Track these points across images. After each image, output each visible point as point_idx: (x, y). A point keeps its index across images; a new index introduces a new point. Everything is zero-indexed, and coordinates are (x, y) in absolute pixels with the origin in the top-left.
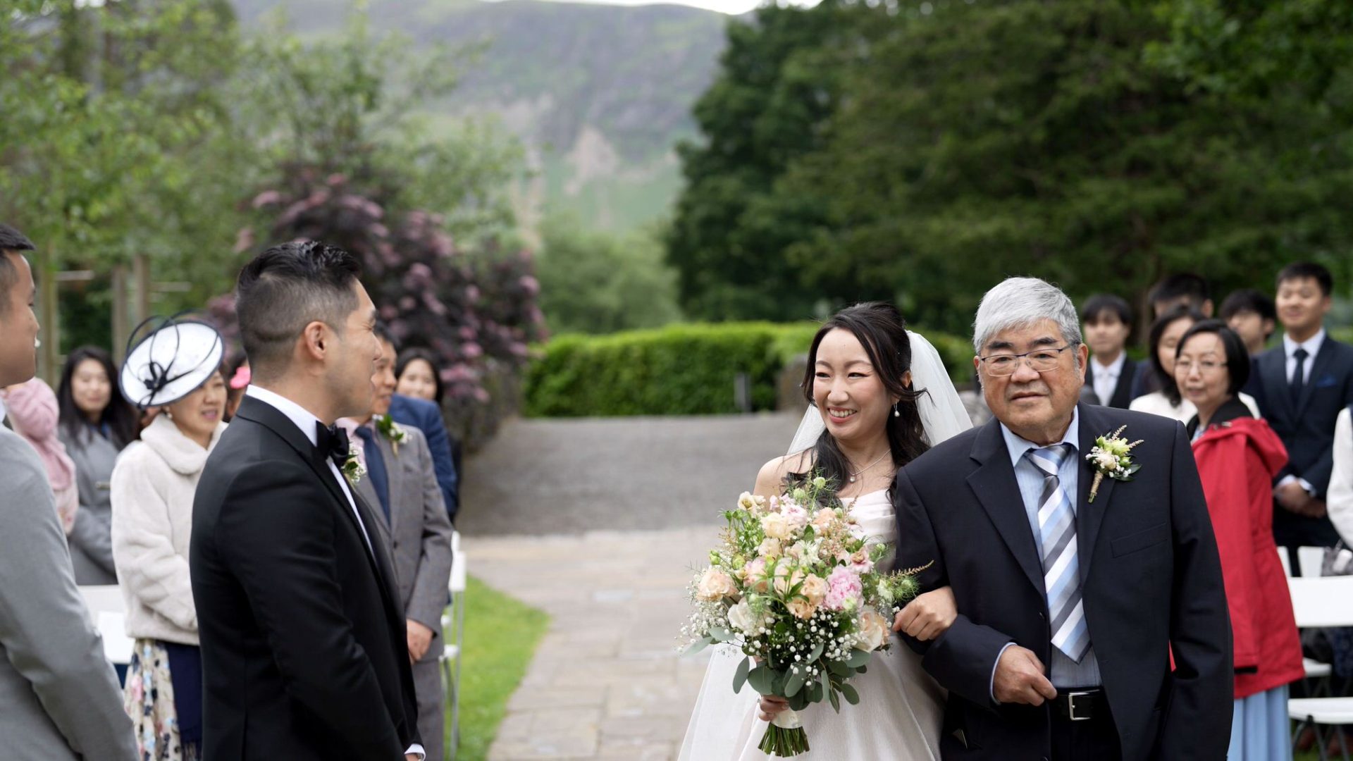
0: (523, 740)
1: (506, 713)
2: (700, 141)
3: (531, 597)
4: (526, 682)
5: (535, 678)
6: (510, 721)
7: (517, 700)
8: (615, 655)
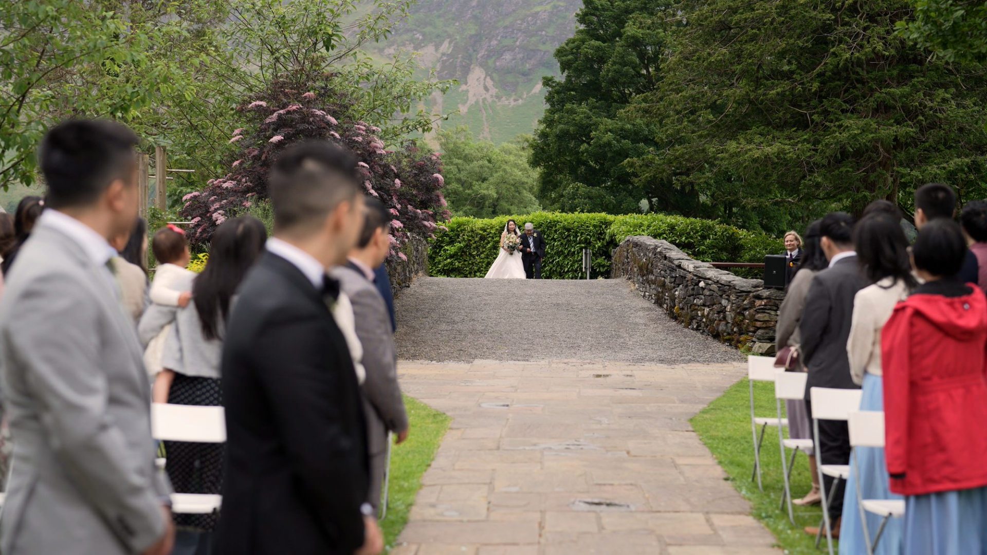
0: (433, 506)
1: (421, 486)
2: (561, 78)
3: (436, 404)
4: (434, 464)
5: (440, 462)
6: (423, 492)
7: (428, 477)
8: (498, 448)
